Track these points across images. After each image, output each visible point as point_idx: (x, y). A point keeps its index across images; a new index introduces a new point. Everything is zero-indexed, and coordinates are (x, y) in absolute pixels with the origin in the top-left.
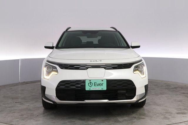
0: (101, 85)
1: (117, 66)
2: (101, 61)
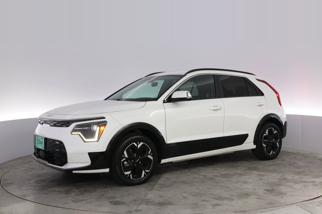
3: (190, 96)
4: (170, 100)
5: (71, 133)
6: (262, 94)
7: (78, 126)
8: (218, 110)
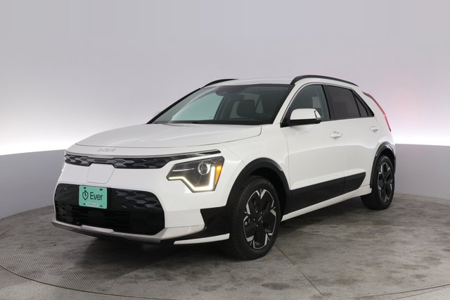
0: (99, 197)
1: (132, 162)
2: (114, 150)
3: (319, 116)
4: (287, 123)
5: (167, 178)
6: (372, 115)
7: (177, 166)
8: (338, 137)
